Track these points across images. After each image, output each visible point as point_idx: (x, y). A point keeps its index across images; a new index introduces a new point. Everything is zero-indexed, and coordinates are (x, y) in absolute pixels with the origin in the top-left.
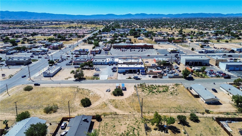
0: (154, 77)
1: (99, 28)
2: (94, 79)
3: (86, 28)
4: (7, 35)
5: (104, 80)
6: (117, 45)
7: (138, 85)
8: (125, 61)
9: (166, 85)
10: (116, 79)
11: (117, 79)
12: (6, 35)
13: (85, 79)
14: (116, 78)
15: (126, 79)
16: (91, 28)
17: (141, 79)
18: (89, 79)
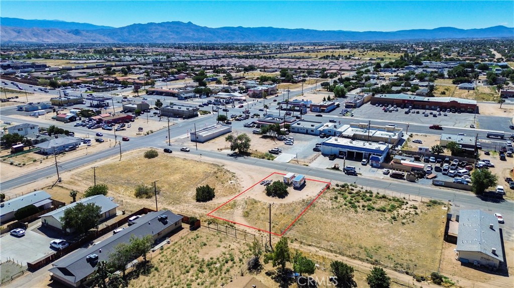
0: (394, 176)
1: (390, 59)
2: (264, 158)
3: (358, 59)
4: (210, 67)
5: (280, 163)
6: (383, 97)
7: (337, 185)
8: (360, 132)
9: (404, 198)
10: (305, 166)
11: (307, 166)
12: (208, 67)
13: (249, 154)
14: (305, 164)
15: (327, 168)
16: (371, 59)
17: (360, 174)
18: (255, 157)
